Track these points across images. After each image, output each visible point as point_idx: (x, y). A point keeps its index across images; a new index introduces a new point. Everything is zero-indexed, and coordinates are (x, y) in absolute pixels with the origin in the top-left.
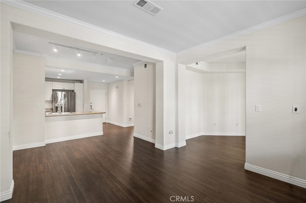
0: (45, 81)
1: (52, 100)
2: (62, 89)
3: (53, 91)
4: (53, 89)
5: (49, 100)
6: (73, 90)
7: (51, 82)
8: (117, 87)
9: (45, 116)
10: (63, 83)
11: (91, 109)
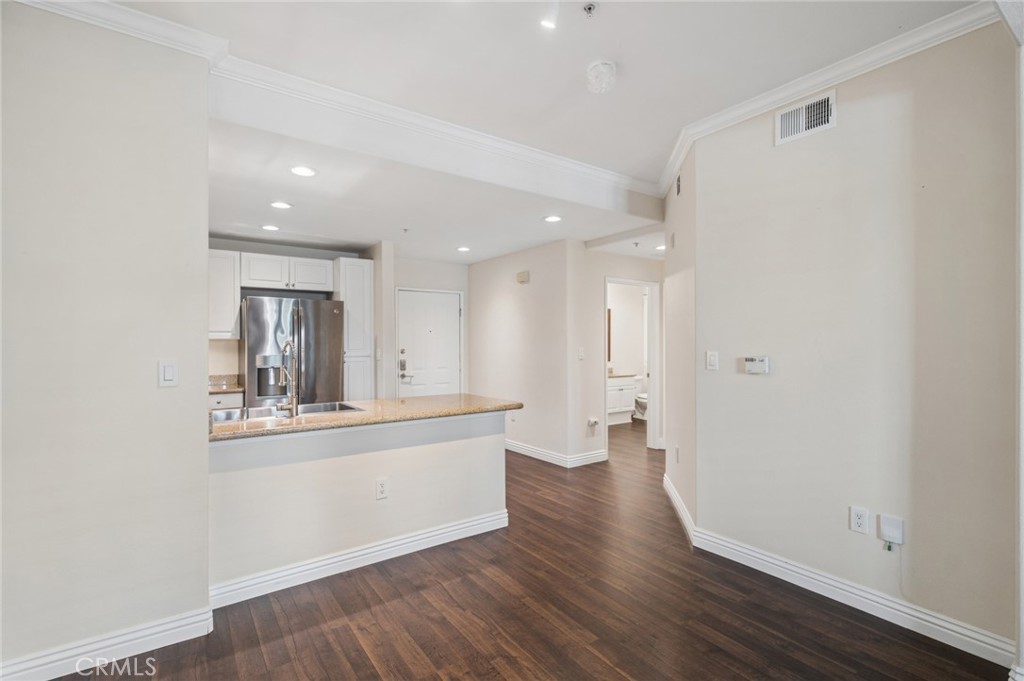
0: (211, 246)
1: (241, 336)
2: (285, 287)
3: (243, 297)
4: (242, 288)
5: (228, 336)
6: (331, 290)
7: (237, 254)
8: (524, 279)
9: (207, 437)
10: (286, 258)
11: (403, 376)
